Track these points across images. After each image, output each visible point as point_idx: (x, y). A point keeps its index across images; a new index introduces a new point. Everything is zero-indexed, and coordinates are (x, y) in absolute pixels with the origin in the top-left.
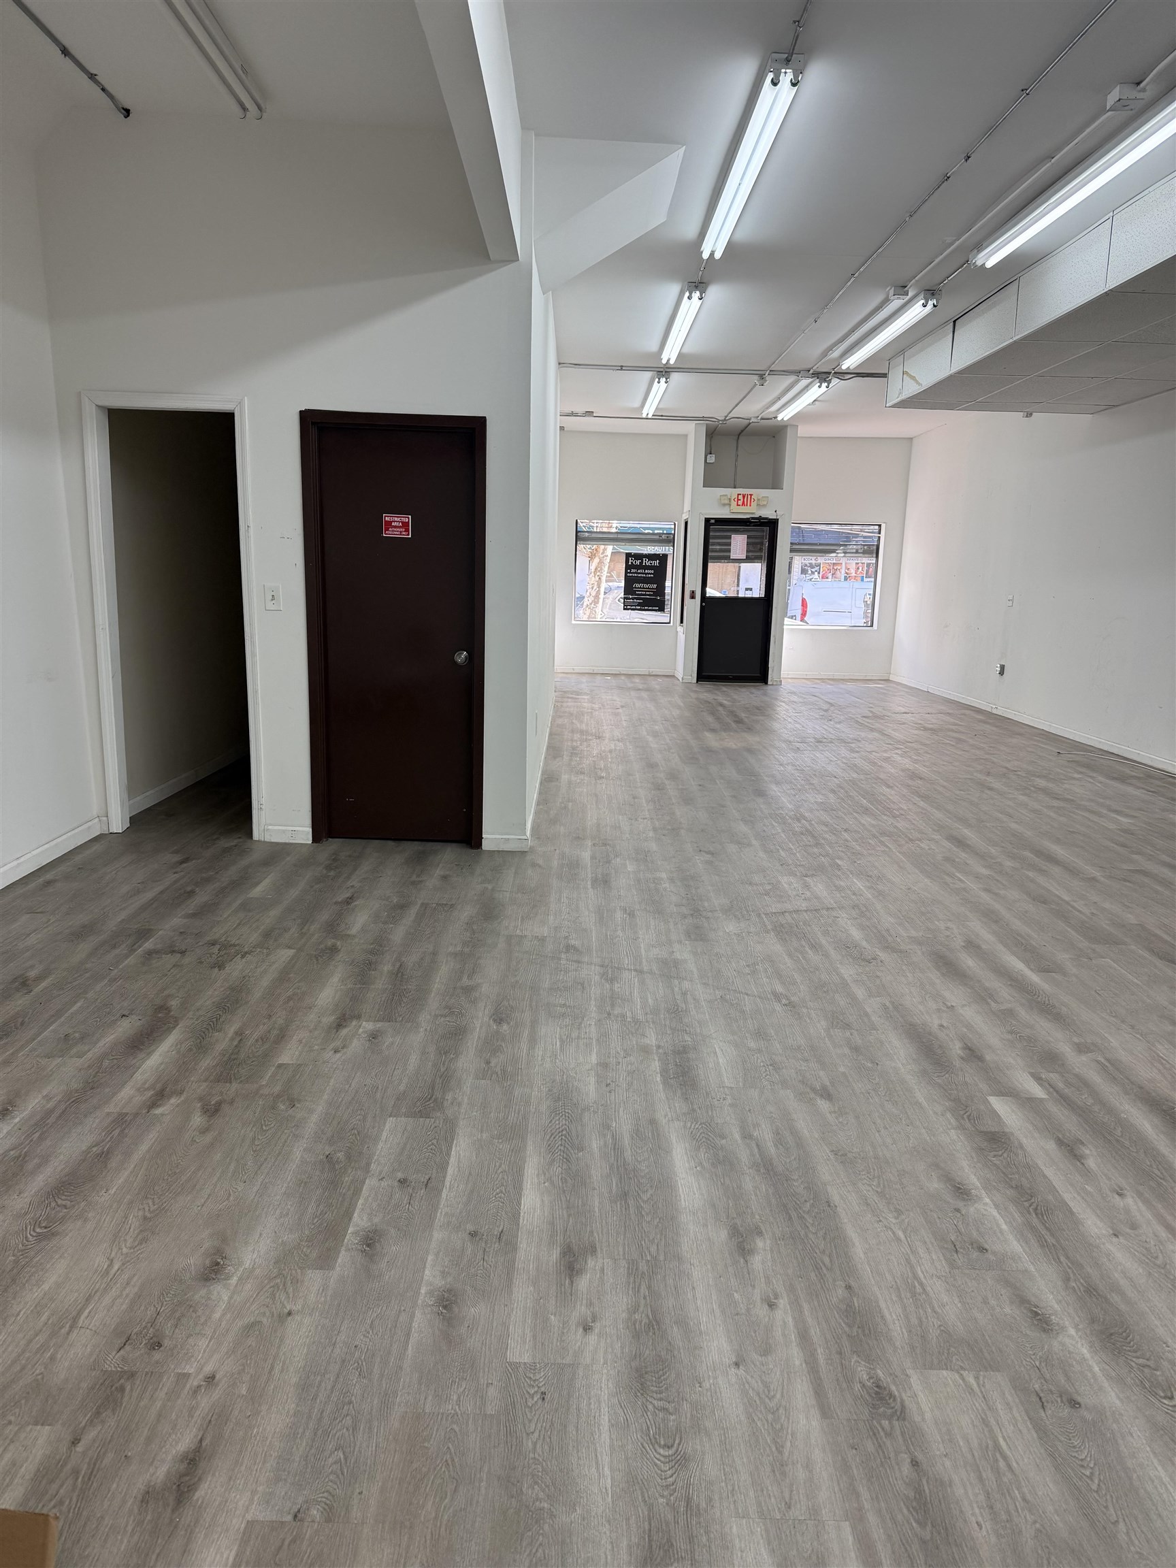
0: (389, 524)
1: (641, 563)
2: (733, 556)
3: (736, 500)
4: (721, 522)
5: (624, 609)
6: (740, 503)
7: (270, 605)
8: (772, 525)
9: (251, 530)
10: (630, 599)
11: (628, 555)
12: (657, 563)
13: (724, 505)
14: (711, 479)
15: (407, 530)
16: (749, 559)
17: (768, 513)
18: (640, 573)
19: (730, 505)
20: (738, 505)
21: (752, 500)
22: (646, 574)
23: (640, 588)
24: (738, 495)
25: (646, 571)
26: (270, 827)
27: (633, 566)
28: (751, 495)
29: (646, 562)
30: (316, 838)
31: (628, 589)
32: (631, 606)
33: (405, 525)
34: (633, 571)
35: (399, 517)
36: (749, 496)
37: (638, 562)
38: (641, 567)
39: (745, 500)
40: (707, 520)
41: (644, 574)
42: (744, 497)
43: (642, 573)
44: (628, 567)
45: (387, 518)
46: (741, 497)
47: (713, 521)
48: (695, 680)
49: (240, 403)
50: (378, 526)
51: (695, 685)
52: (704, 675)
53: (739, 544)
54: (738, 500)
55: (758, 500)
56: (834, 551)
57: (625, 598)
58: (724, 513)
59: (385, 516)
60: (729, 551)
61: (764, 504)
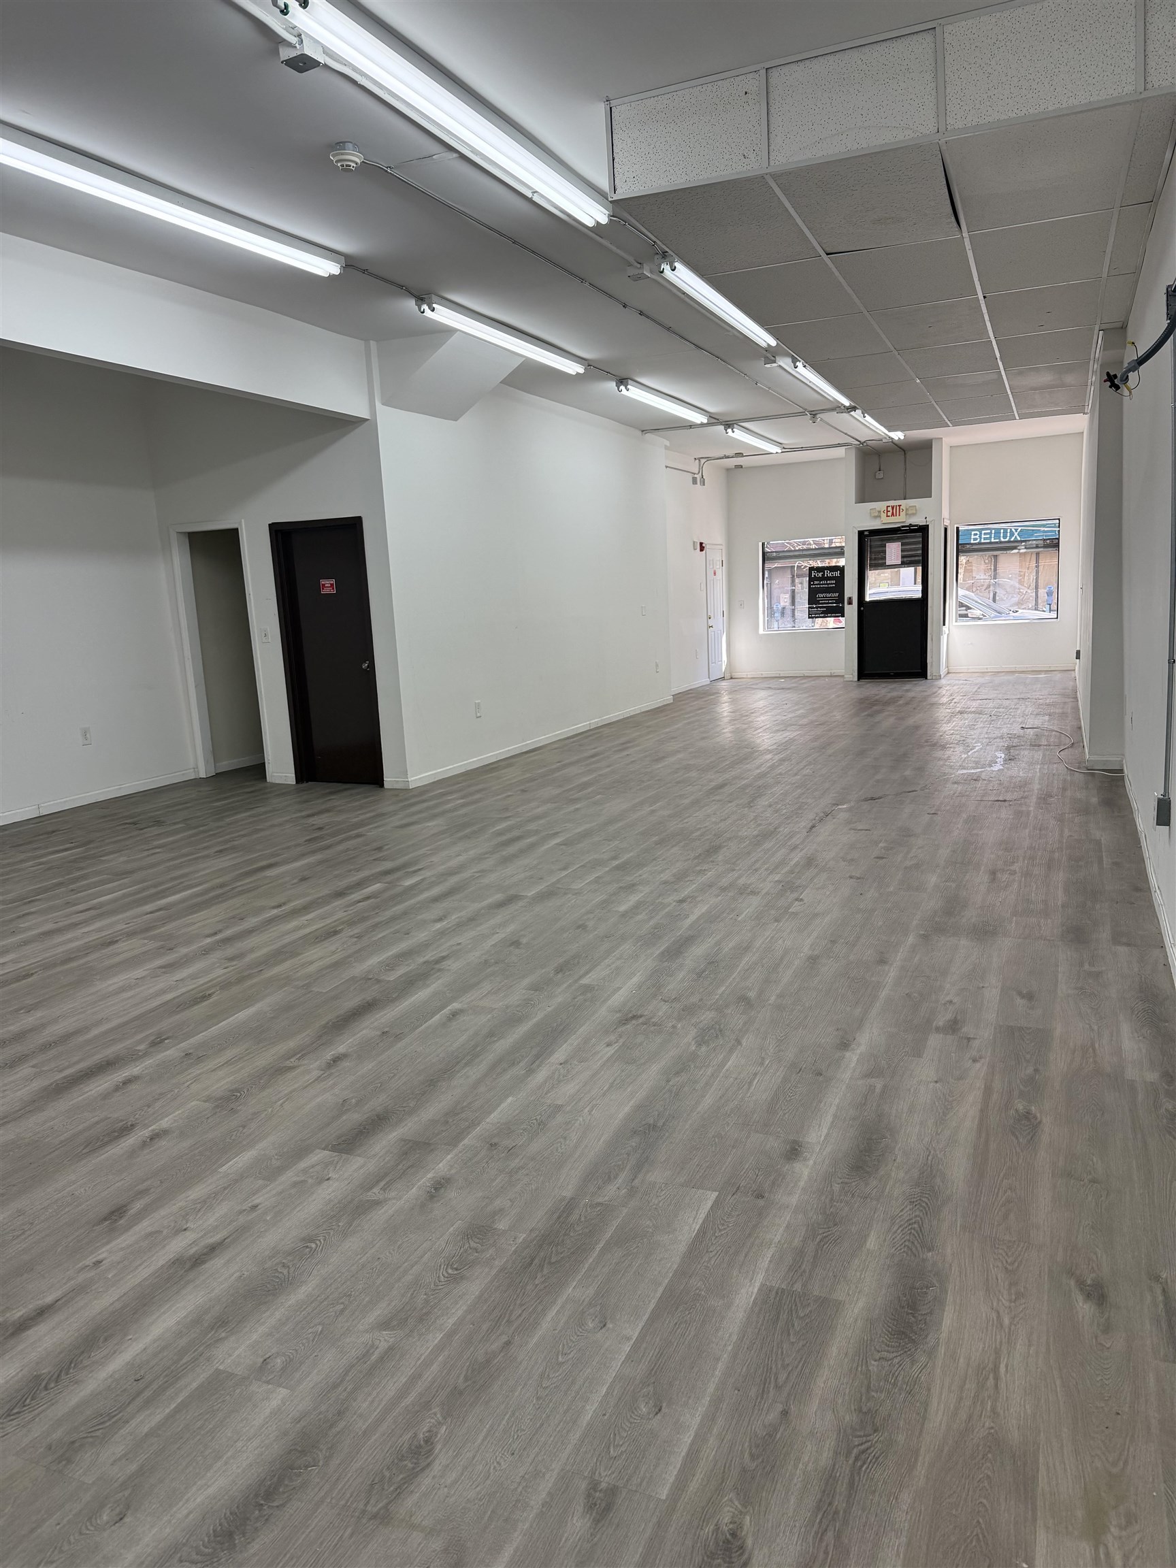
0: (324, 585)
1: (823, 575)
2: (888, 563)
3: (885, 512)
4: (874, 533)
5: (809, 618)
6: (890, 514)
7: (264, 639)
8: (923, 530)
9: (251, 596)
10: (814, 608)
11: (811, 569)
12: (838, 574)
13: (876, 517)
14: (864, 496)
15: (333, 589)
16: (904, 564)
17: (918, 520)
18: (822, 584)
19: (880, 517)
20: (887, 516)
21: (901, 510)
22: (828, 584)
23: (824, 597)
24: (887, 507)
25: (828, 582)
26: (275, 774)
27: (816, 579)
28: (900, 506)
29: (828, 574)
30: (297, 783)
31: (812, 600)
32: (815, 614)
33: (332, 585)
34: (816, 582)
36: (898, 507)
37: (820, 575)
38: (823, 578)
39: (894, 511)
40: (861, 533)
41: (826, 584)
42: (893, 508)
43: (824, 584)
44: (811, 580)
45: (323, 582)
46: (890, 509)
47: (866, 533)
48: (856, 679)
49: (240, 523)
50: (318, 587)
51: (855, 684)
52: (864, 672)
53: (893, 551)
54: (888, 511)
55: (907, 509)
56: (1015, 548)
57: (809, 608)
58: (876, 525)
60: (885, 558)
61: (914, 511)
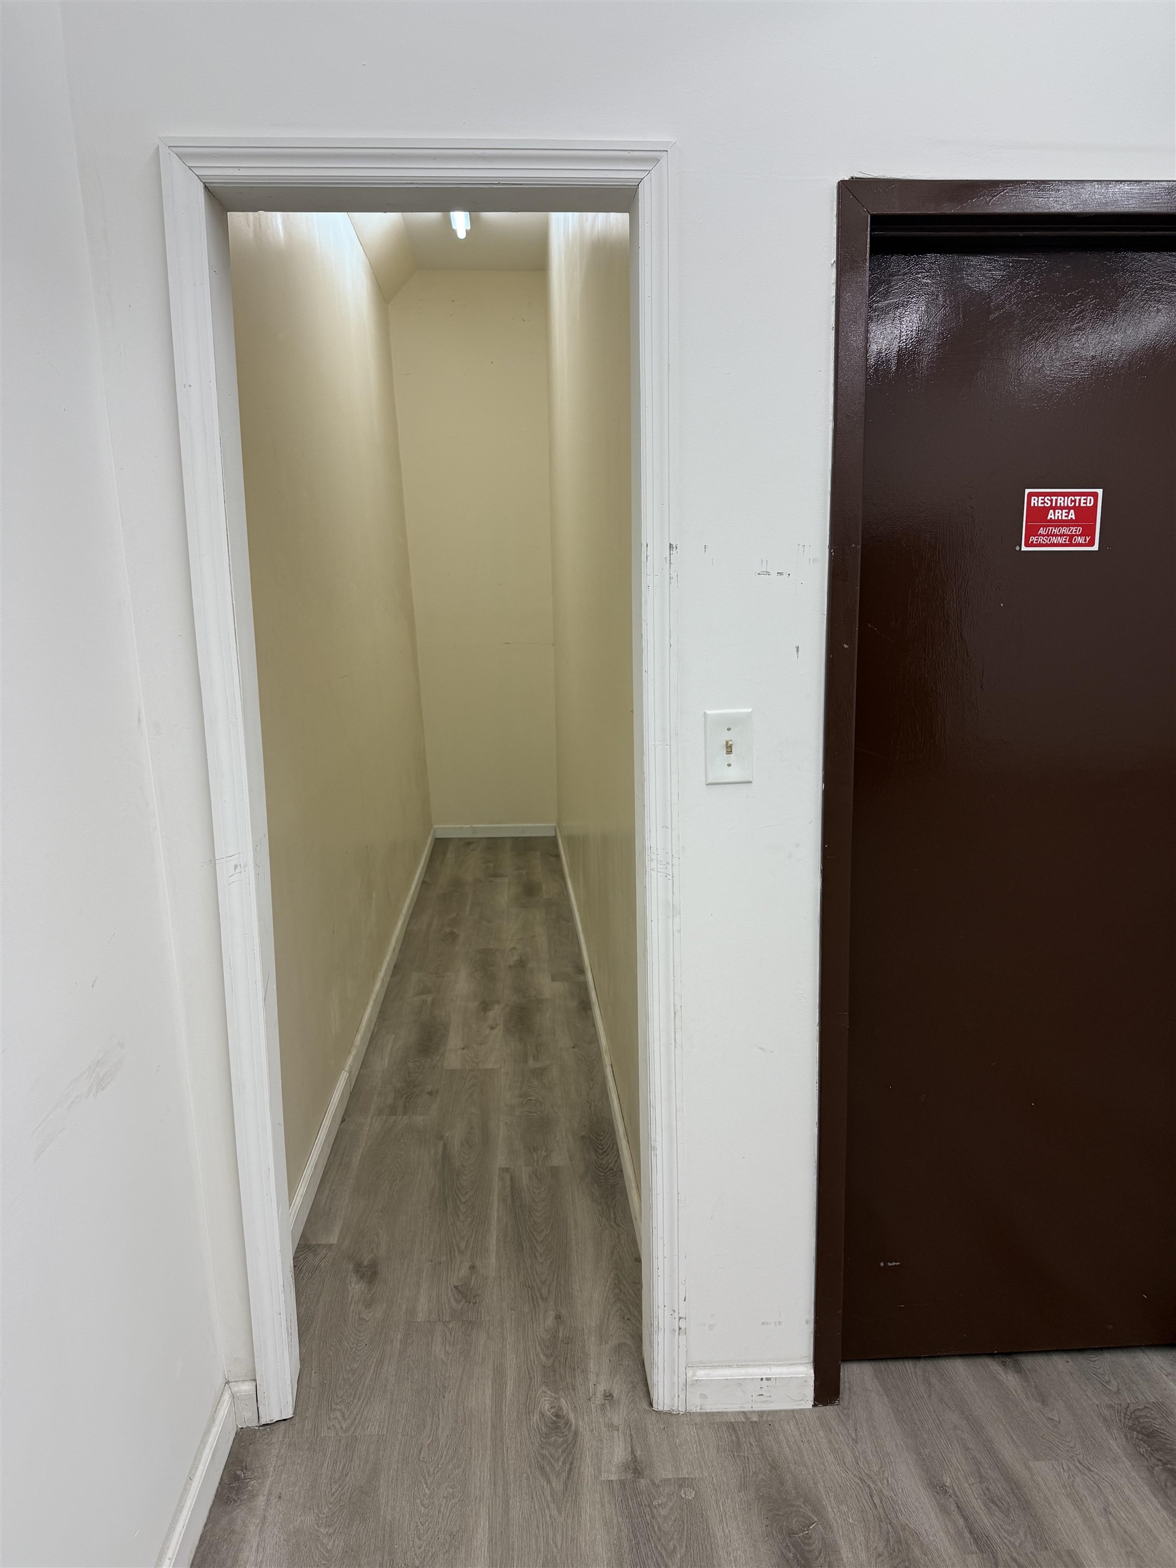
35: (1068, 495)
59: (1030, 495)
